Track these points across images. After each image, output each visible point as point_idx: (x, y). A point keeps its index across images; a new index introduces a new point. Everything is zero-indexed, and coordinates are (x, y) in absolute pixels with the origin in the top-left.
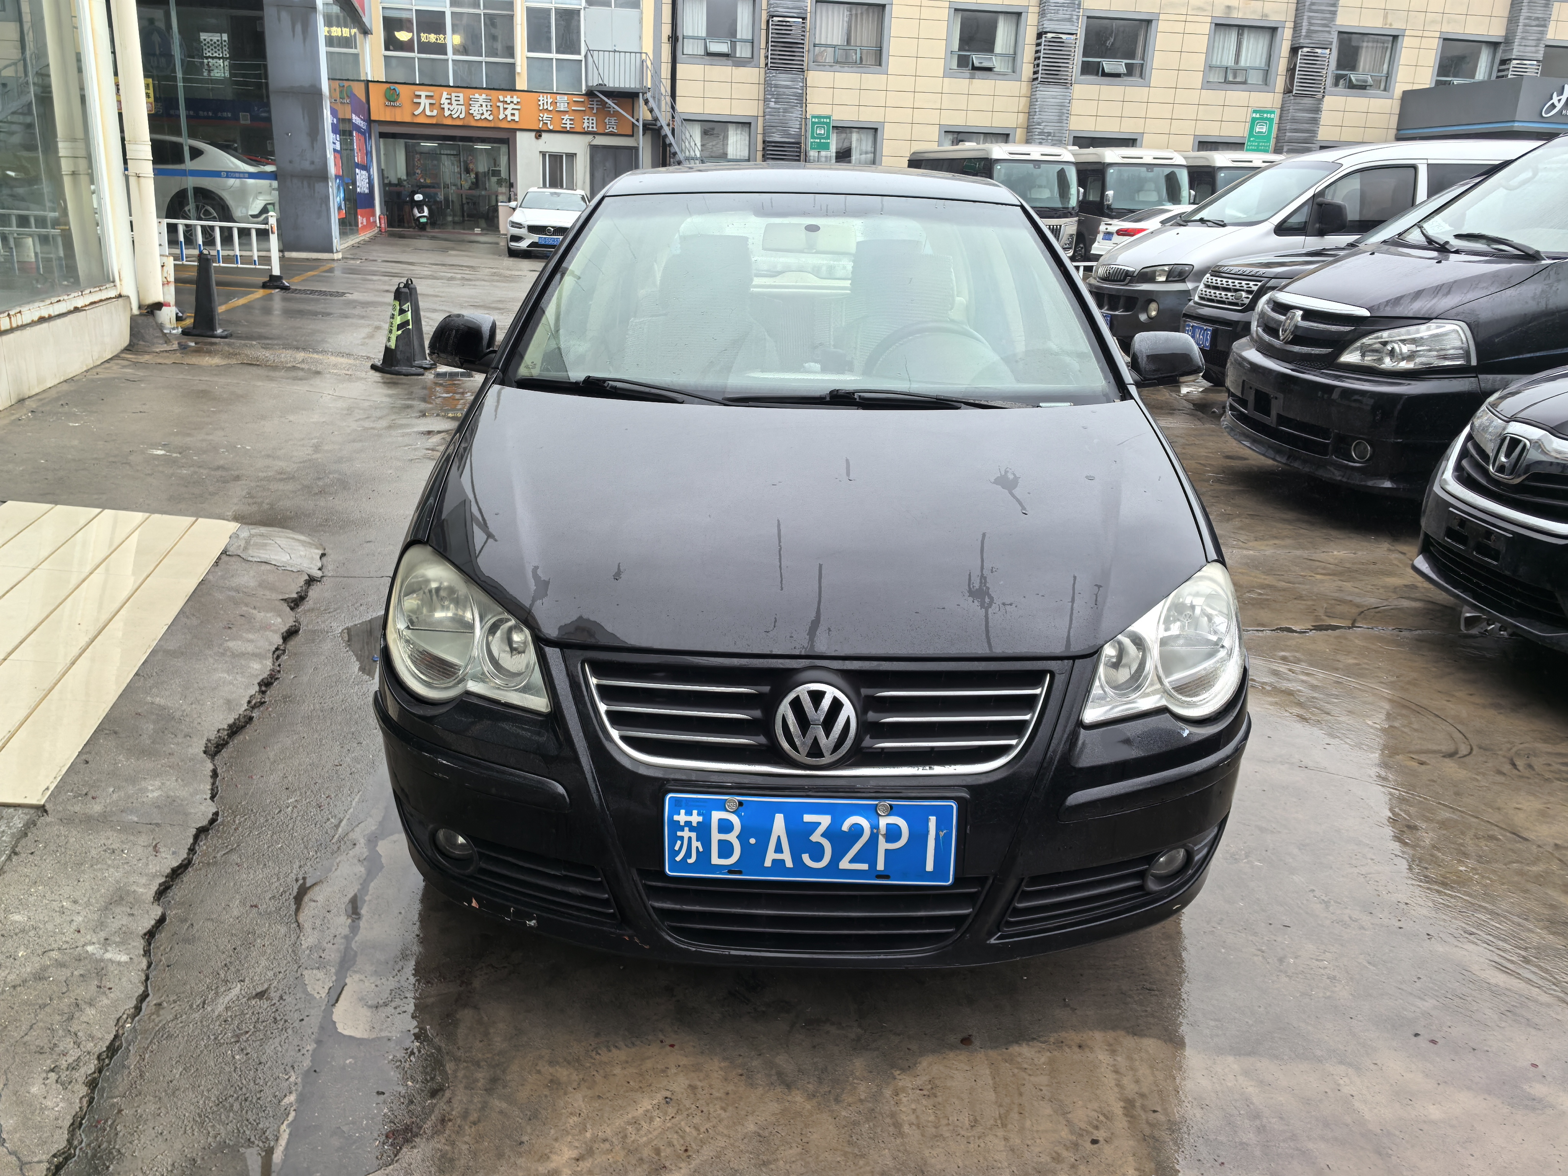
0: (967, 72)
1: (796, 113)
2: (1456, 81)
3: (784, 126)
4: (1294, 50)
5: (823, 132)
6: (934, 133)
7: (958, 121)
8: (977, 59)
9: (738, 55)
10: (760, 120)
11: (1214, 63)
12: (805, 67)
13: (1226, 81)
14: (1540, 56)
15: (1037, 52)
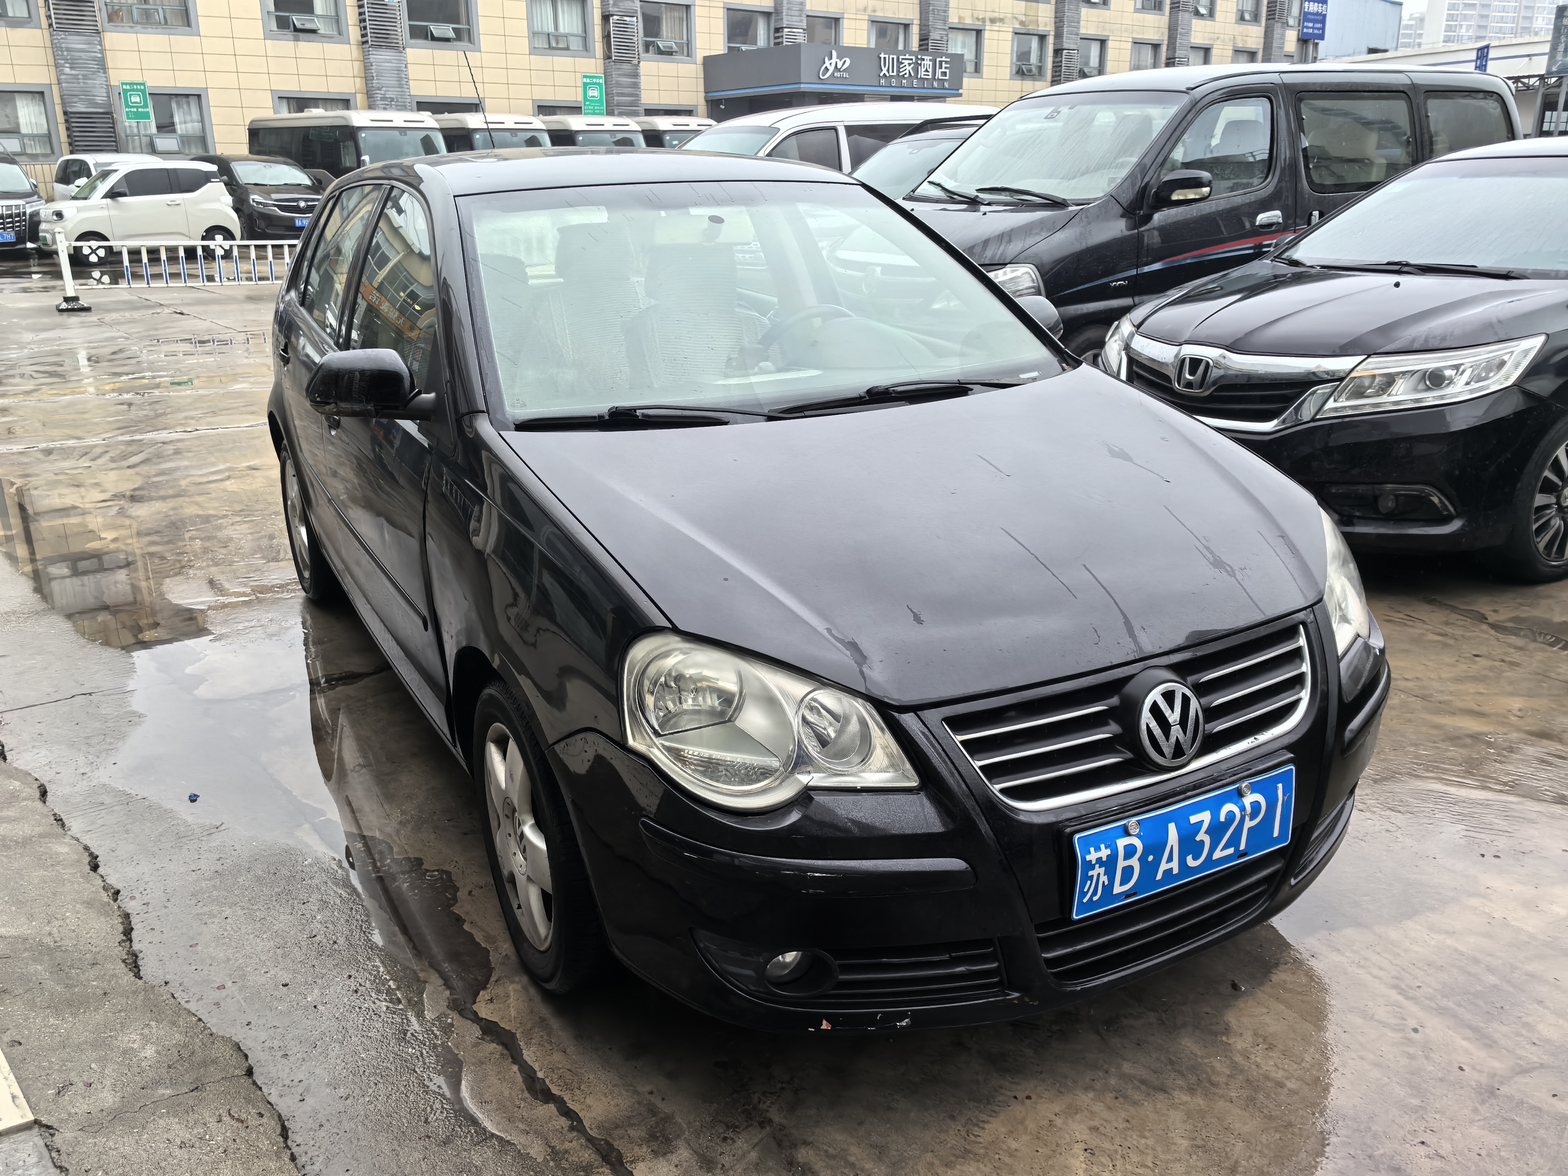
0: (290, 34)
1: (99, 81)
2: (744, 48)
3: (87, 95)
4: (606, 18)
5: (138, 100)
6: (267, 100)
7: (293, 86)
8: (298, 19)
9: (10, 14)
10: (55, 89)
11: (536, 29)
12: (100, 28)
13: (550, 47)
14: (804, 25)
15: (360, 14)
